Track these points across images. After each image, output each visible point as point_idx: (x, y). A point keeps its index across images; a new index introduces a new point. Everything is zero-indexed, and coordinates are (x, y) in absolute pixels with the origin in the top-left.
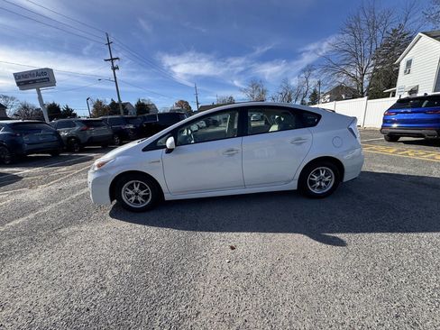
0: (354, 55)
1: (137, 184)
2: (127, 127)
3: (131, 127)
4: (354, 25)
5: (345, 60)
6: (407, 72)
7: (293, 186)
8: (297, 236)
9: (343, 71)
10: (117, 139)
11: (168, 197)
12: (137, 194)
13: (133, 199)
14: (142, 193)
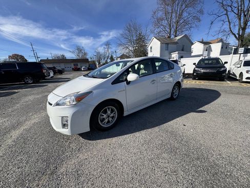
0: (130, 41)
1: (109, 109)
5: (127, 42)
6: (151, 51)
7: (169, 96)
9: (127, 48)
11: (126, 114)
12: (108, 117)
13: (106, 120)
14: (112, 115)
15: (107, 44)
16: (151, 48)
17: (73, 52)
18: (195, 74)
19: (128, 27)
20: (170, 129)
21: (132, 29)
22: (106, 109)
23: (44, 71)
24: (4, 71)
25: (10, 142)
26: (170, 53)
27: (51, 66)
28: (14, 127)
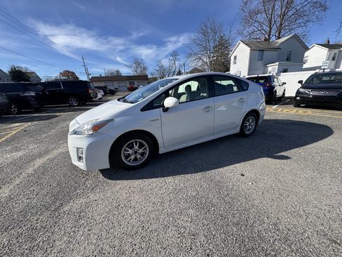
0: (205, 48)
1: (136, 143)
2: (26, 94)
3: (33, 94)
4: (204, 28)
5: (200, 51)
6: (235, 63)
7: (237, 130)
8: (265, 159)
9: (200, 58)
10: (14, 109)
11: (162, 151)
12: (136, 153)
13: (133, 157)
14: (141, 151)
15: (174, 54)
16: (235, 58)
17: (130, 67)
18: (298, 98)
19: (202, 30)
20: (218, 178)
21: (209, 31)
22: (132, 143)
23: (90, 91)
24: (48, 91)
25: (30, 170)
26: (265, 65)
27: (102, 84)
28: (40, 155)
